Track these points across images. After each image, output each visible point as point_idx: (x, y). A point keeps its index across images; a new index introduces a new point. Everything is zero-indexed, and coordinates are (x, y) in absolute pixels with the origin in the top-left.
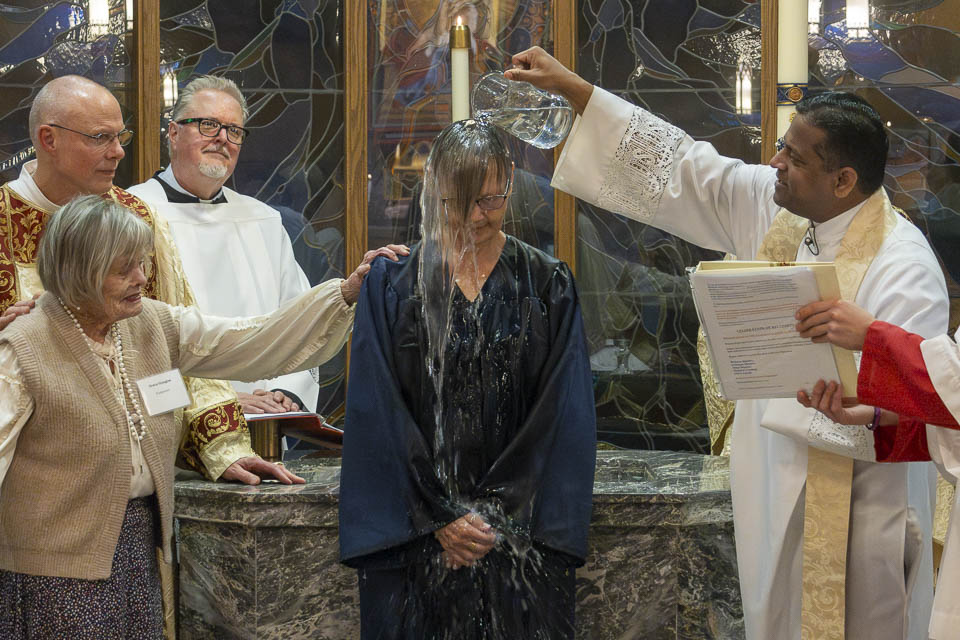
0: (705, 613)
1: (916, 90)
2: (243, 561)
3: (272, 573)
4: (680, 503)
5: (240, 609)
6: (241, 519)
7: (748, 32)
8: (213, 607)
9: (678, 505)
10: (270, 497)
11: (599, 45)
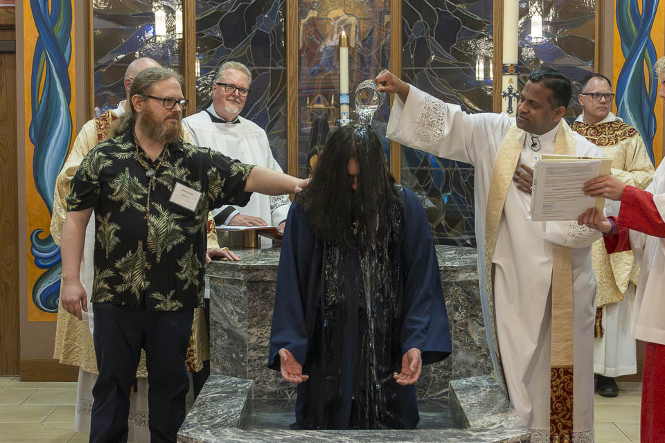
0: (466, 324)
1: (570, 68)
2: (240, 297)
3: (255, 304)
4: (455, 270)
5: (240, 321)
6: (240, 277)
7: (487, 39)
8: (226, 319)
9: (454, 271)
10: (254, 266)
11: (413, 45)
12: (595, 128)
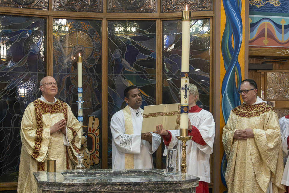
4: (181, 183)
6: (64, 190)
9: (180, 184)
10: (73, 184)
11: (113, 62)
12: (251, 107)
